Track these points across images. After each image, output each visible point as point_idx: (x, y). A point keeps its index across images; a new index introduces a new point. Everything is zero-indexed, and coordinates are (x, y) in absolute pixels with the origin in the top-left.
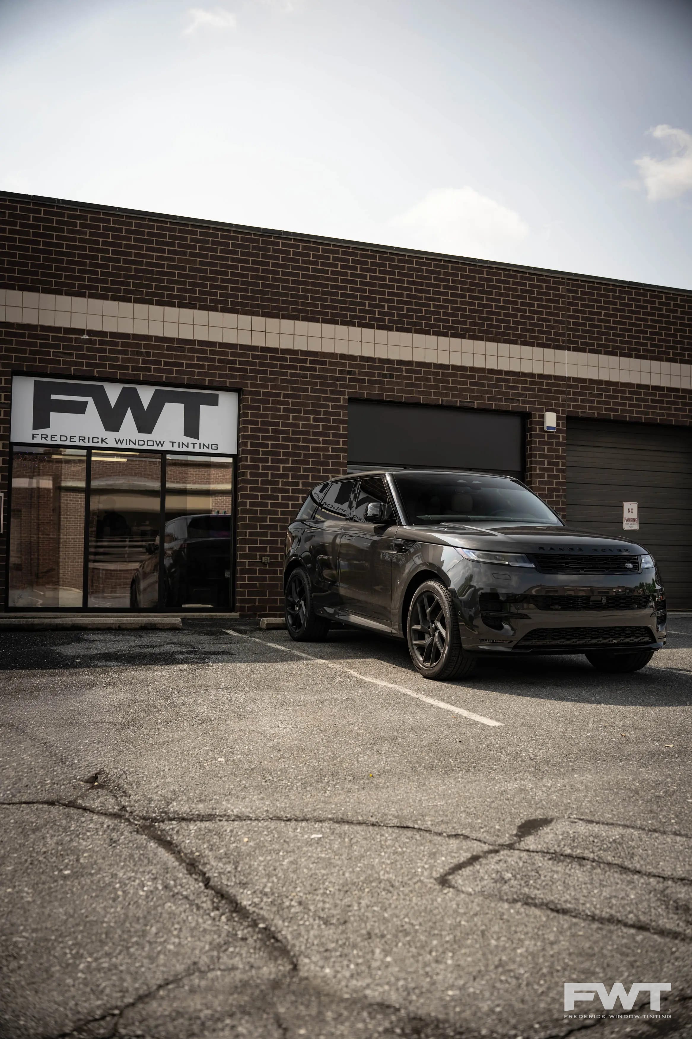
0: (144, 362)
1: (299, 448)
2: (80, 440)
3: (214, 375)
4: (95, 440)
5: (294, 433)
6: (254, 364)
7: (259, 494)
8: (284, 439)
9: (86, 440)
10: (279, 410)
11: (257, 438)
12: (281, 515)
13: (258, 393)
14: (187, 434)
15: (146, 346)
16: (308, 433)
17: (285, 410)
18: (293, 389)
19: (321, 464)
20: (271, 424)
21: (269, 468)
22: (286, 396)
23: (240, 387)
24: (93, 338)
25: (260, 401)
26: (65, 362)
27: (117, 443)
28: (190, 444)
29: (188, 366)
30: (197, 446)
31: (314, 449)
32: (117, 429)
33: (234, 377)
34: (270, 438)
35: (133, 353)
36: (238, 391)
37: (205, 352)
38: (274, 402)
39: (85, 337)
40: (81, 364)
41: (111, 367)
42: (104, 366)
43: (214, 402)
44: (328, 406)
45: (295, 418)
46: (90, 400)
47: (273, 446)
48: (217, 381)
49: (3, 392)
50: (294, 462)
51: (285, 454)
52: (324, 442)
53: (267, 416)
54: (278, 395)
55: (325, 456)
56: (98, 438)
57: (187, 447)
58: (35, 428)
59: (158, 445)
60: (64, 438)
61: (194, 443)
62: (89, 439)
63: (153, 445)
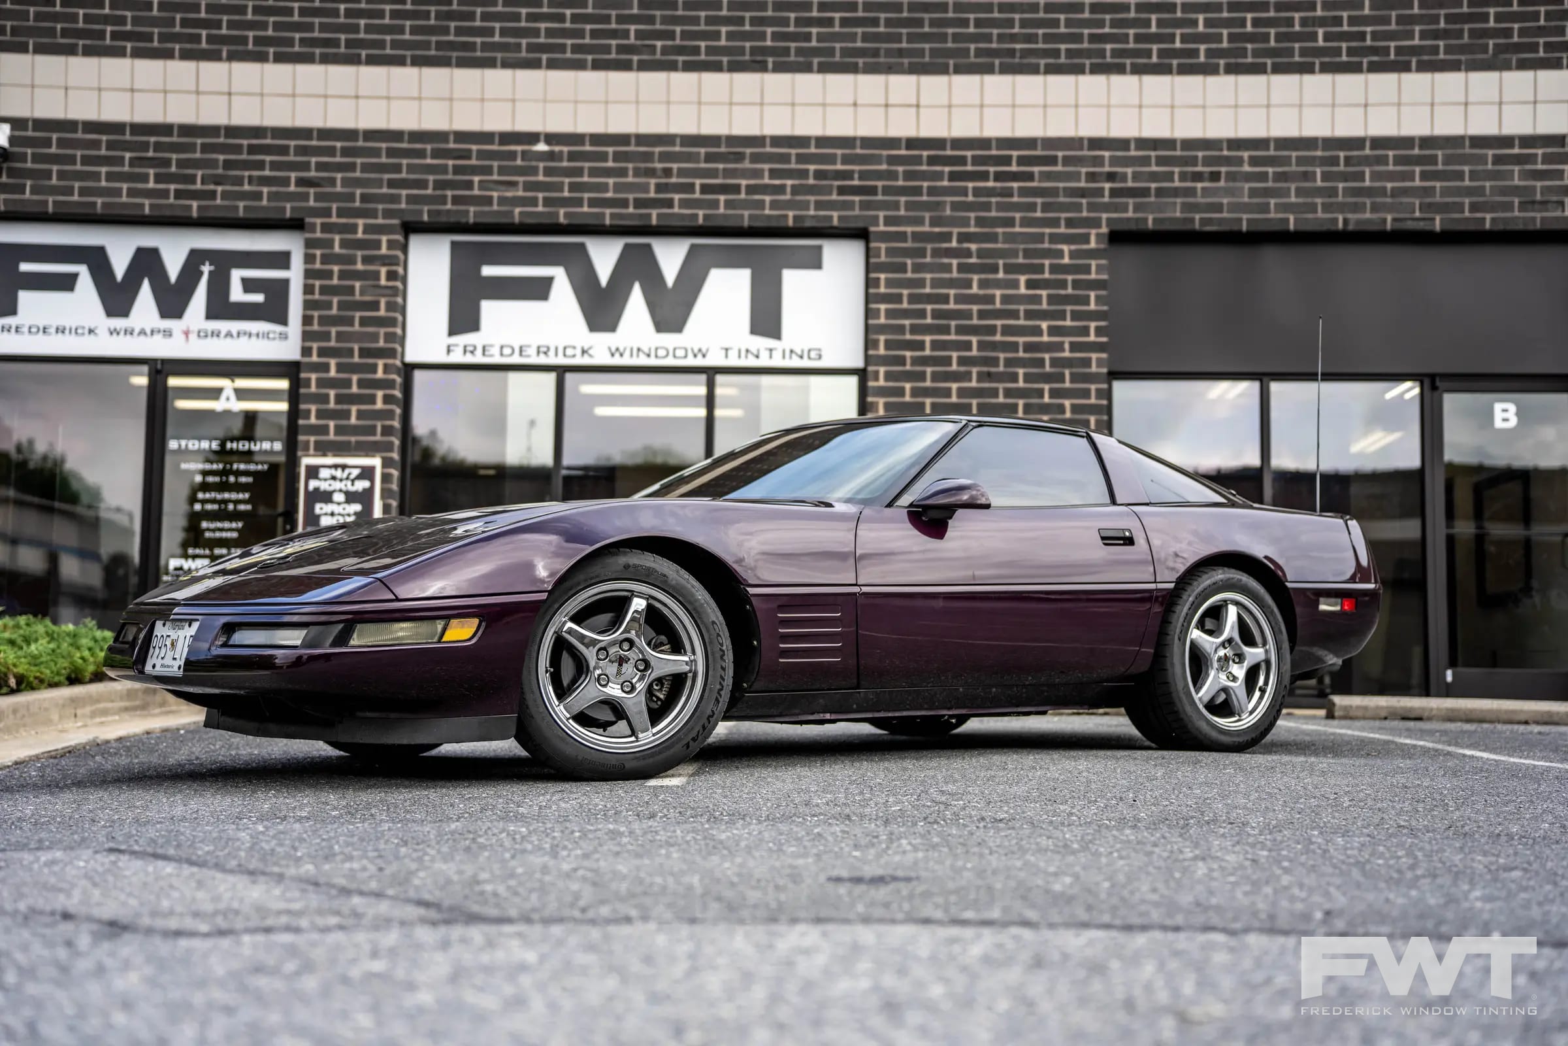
0: (660, 188)
1: (994, 346)
2: (538, 352)
3: (804, 206)
4: (570, 352)
5: (982, 315)
6: (892, 175)
8: (961, 330)
9: (552, 353)
11: (901, 329)
13: (902, 236)
14: (755, 330)
15: (665, 157)
16: (1014, 315)
17: (962, 268)
18: (980, 222)
19: (1047, 378)
20: (930, 299)
21: (927, 392)
22: (963, 238)
23: (860, 225)
24: (557, 149)
25: (906, 253)
26: (502, 201)
27: (613, 355)
28: (762, 352)
29: (751, 189)
30: (777, 355)
31: (1029, 347)
32: (612, 327)
33: (849, 205)
34: (928, 329)
35: (637, 172)
36: (860, 234)
37: (785, 158)
38: (936, 253)
39: (542, 147)
40: (533, 202)
41: (593, 203)
42: (579, 202)
43: (814, 262)
44: (1060, 254)
45: (983, 284)
46: (558, 273)
47: (935, 345)
48: (813, 217)
49: (384, 265)
50: (982, 377)
51: (962, 361)
52: (1053, 331)
53: (921, 283)
54: (947, 237)
55: (1055, 362)
56: (574, 348)
57: (757, 357)
58: (452, 332)
59: (695, 356)
60: (507, 351)
61: (771, 350)
62: (557, 349)
63: (686, 357)
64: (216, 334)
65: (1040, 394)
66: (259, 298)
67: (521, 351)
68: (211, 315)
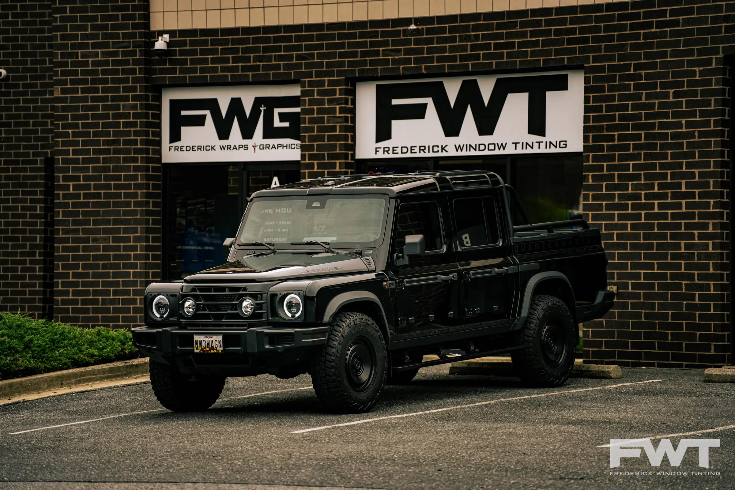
0: (473, 48)
1: (654, 136)
2: (420, 150)
3: (549, 53)
4: (436, 149)
5: (647, 116)
6: (597, 29)
7: (604, 203)
8: (635, 127)
9: (427, 150)
10: (628, 87)
11: (601, 128)
12: (632, 229)
13: (603, 69)
14: (531, 131)
15: (474, 28)
16: (666, 115)
17: (636, 87)
18: (647, 56)
19: (685, 155)
20: (618, 108)
21: (615, 168)
22: (638, 67)
23: (579, 63)
24: (420, 27)
25: (605, 79)
26: (394, 61)
27: (457, 150)
28: (534, 144)
29: (521, 45)
30: (543, 145)
31: (674, 136)
32: (456, 133)
33: (573, 51)
34: (616, 128)
35: (461, 39)
37: (538, 23)
38: (622, 78)
39: (413, 27)
40: (409, 61)
41: (439, 59)
42: (431, 60)
43: (563, 85)
44: (693, 73)
45: (648, 96)
46: (429, 101)
47: (621, 138)
48: (554, 59)
49: (338, 104)
50: (647, 157)
51: (636, 147)
52: (689, 125)
53: (612, 98)
54: (627, 67)
55: (689, 145)
56: (438, 146)
57: (532, 148)
58: (378, 141)
59: (499, 149)
60: (405, 150)
61: (539, 143)
62: (429, 147)
63: (494, 150)
64: (267, 147)
65: (680, 165)
66: (287, 124)
67: (411, 150)
68: (265, 136)
